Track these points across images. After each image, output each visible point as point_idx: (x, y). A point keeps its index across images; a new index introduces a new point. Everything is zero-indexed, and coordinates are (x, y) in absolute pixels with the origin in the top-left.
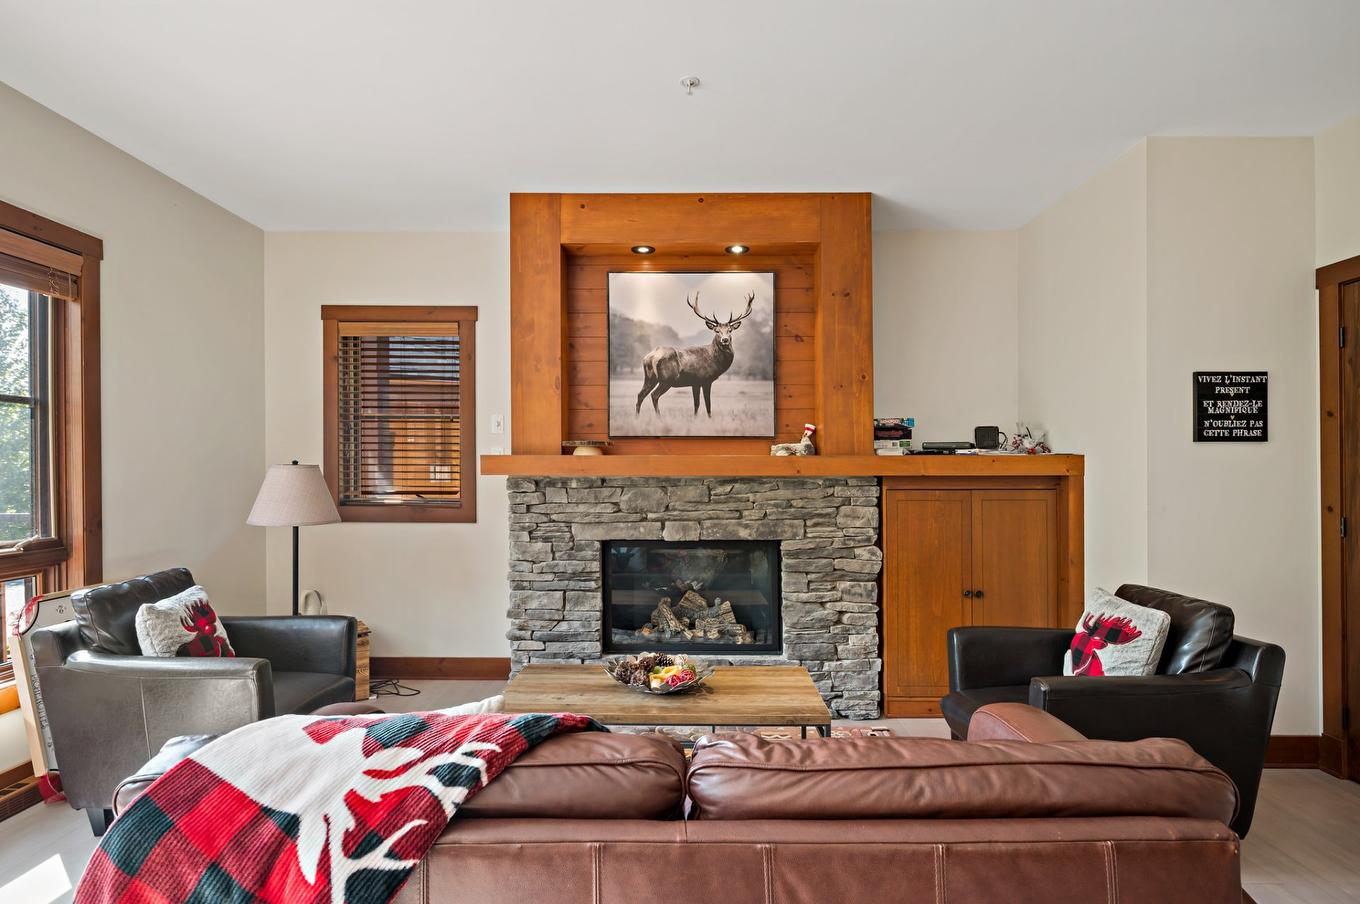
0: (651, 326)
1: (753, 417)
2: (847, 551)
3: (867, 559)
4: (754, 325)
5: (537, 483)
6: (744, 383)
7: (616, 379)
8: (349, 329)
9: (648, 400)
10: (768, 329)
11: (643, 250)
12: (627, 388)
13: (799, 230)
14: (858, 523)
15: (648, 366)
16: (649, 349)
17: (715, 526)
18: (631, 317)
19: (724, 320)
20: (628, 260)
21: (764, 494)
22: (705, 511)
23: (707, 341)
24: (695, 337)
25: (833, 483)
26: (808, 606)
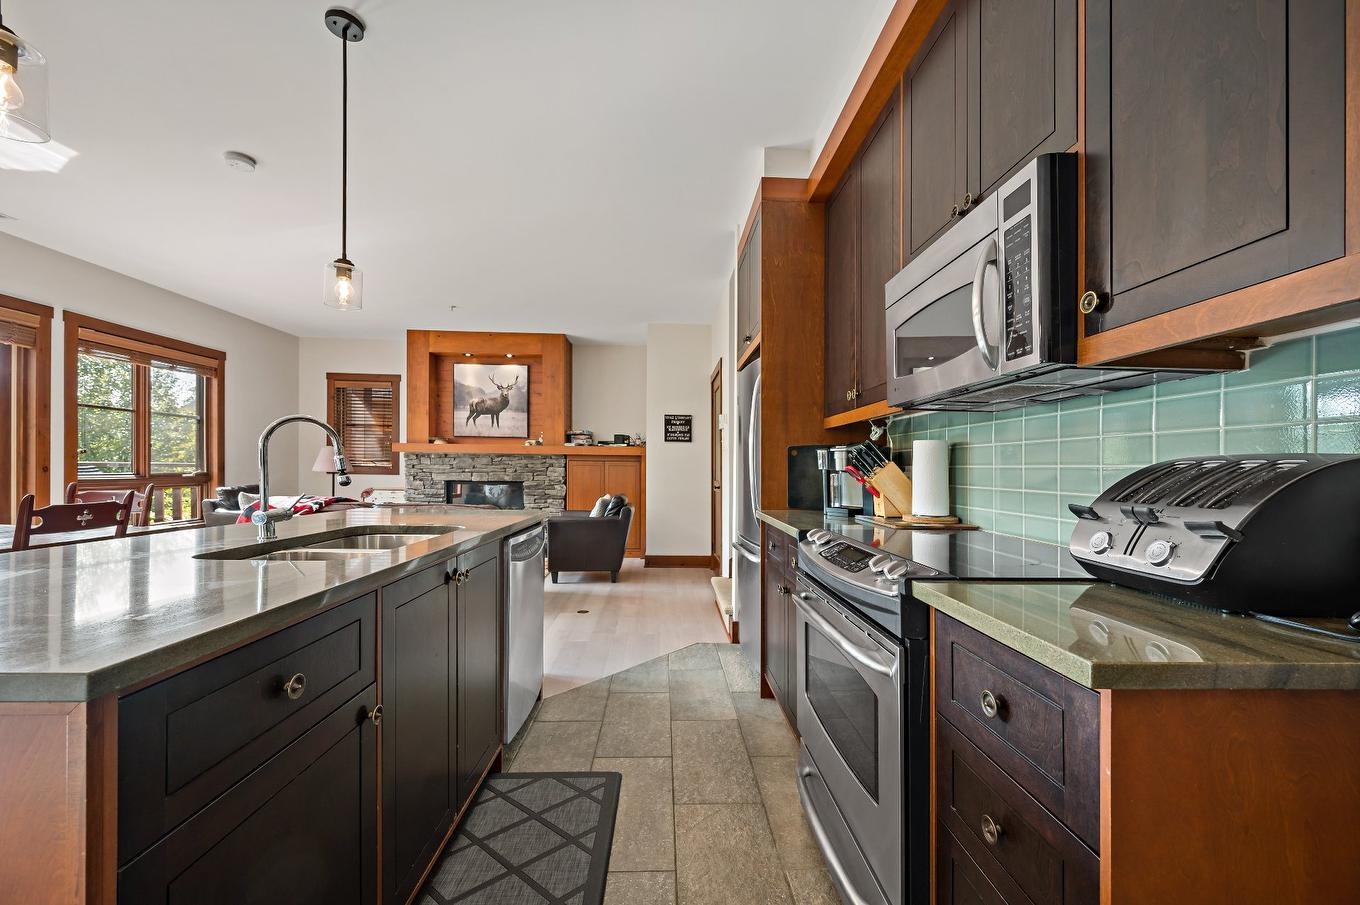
2: (551, 487)
3: (560, 490)
4: (519, 389)
5: (417, 456)
8: (339, 384)
9: (471, 420)
10: (525, 390)
11: (468, 354)
12: (461, 415)
13: (533, 349)
14: (556, 474)
15: (471, 405)
16: (472, 397)
18: (464, 383)
19: (505, 386)
20: (462, 359)
21: (515, 462)
22: (490, 468)
23: (498, 395)
24: (492, 393)
25: (545, 457)
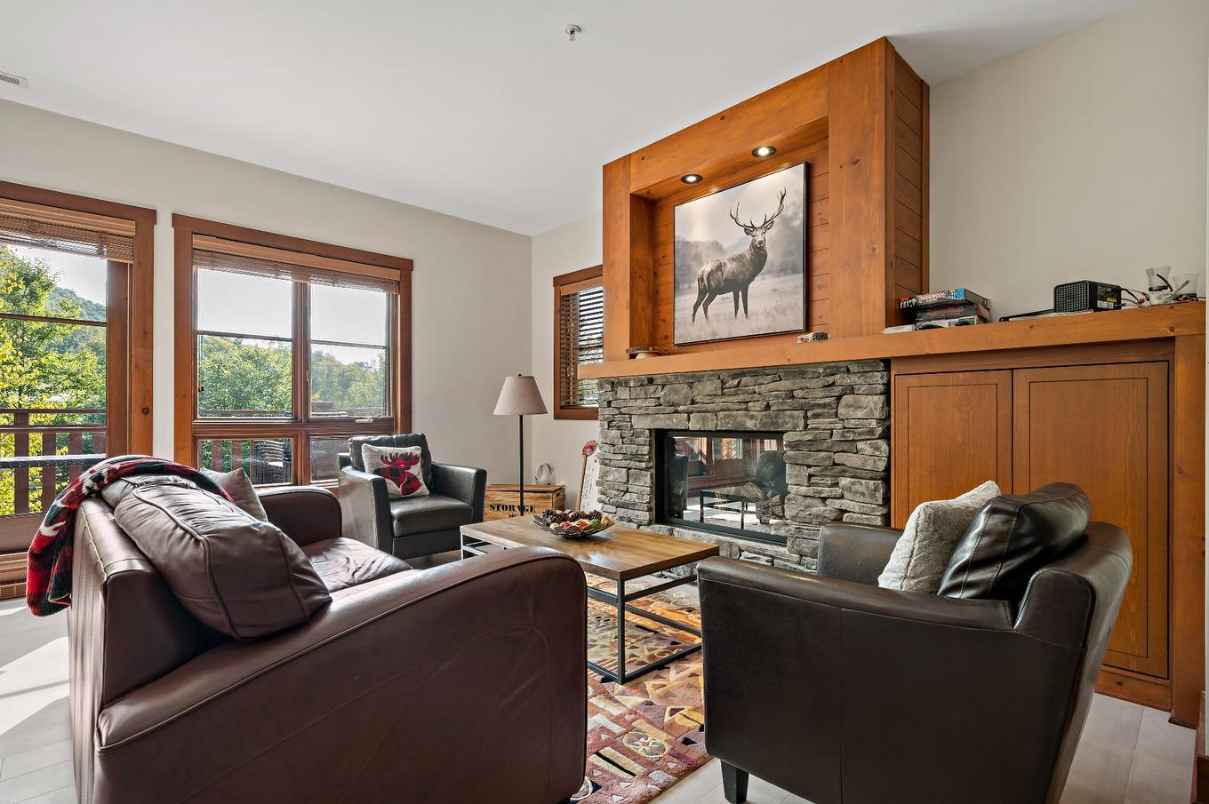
0: (703, 244)
1: (784, 313)
2: (849, 445)
3: (870, 455)
4: (786, 221)
5: (612, 384)
6: (776, 280)
7: (679, 295)
8: (566, 290)
9: (701, 308)
11: (691, 179)
15: (701, 280)
16: (702, 264)
17: (727, 416)
18: (689, 240)
19: (759, 223)
20: (686, 192)
21: (767, 387)
22: (720, 402)
23: (745, 249)
24: (736, 243)
25: (834, 368)
26: (809, 501)
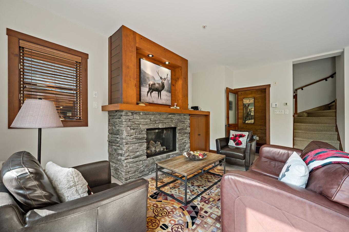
0: (150, 75)
1: (168, 101)
2: (186, 128)
3: (188, 130)
4: (168, 80)
5: (132, 113)
6: (166, 93)
7: (142, 87)
10: (170, 82)
11: (151, 56)
12: (145, 90)
14: (187, 123)
15: (149, 85)
17: (168, 124)
18: (146, 72)
19: (163, 78)
21: (176, 117)
24: (158, 80)
26: (181, 140)
